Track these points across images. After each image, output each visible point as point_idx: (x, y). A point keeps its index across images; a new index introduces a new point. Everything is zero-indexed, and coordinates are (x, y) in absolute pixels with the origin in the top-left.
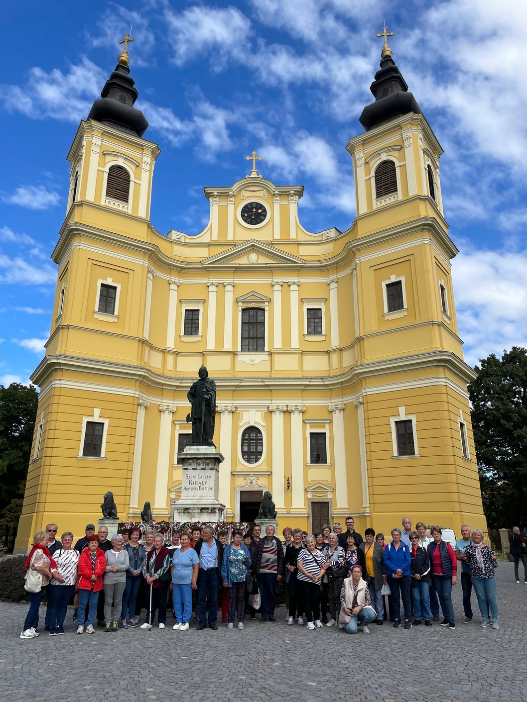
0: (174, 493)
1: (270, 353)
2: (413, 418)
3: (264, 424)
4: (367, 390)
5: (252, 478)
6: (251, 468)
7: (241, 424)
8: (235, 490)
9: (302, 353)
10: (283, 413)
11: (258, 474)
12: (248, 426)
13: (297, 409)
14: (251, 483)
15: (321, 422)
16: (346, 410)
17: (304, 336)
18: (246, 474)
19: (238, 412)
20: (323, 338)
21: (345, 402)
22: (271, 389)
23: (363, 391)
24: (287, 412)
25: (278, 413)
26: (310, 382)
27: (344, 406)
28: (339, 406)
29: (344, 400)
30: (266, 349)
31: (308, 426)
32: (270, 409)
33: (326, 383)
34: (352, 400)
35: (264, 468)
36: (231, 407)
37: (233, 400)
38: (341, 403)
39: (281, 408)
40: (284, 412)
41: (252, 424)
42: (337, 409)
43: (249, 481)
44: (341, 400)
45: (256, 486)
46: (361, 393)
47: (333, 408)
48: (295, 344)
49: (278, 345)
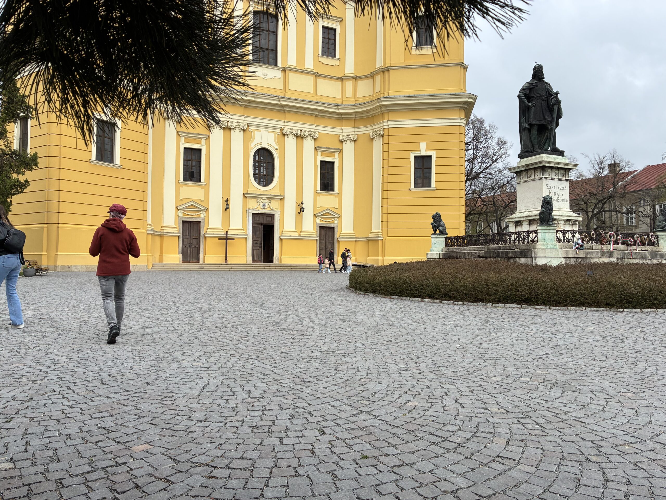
0: (182, 211)
1: (284, 70)
2: (433, 154)
3: (276, 147)
4: (389, 123)
5: (264, 201)
6: (264, 191)
7: (253, 145)
8: (247, 212)
9: (317, 75)
10: (295, 138)
11: (271, 198)
12: (260, 147)
13: (310, 135)
14: (264, 206)
15: (331, 152)
16: (359, 142)
17: (318, 56)
18: (258, 197)
19: (250, 130)
20: (337, 63)
21: (358, 133)
22: (284, 110)
23: (385, 124)
24: (301, 137)
25: (291, 136)
26: (325, 107)
27: (356, 137)
28: (351, 136)
29: (356, 130)
30: (280, 64)
31: (319, 153)
32: (284, 131)
33: (341, 111)
34: (368, 132)
35: (277, 192)
36: (244, 124)
37: (245, 117)
38: (353, 133)
39: (295, 132)
40: (297, 137)
41: (265, 145)
42: (348, 139)
43: (262, 204)
44: (353, 130)
45: (269, 209)
46: (381, 125)
47: (345, 138)
48: (309, 65)
49: (292, 62)
